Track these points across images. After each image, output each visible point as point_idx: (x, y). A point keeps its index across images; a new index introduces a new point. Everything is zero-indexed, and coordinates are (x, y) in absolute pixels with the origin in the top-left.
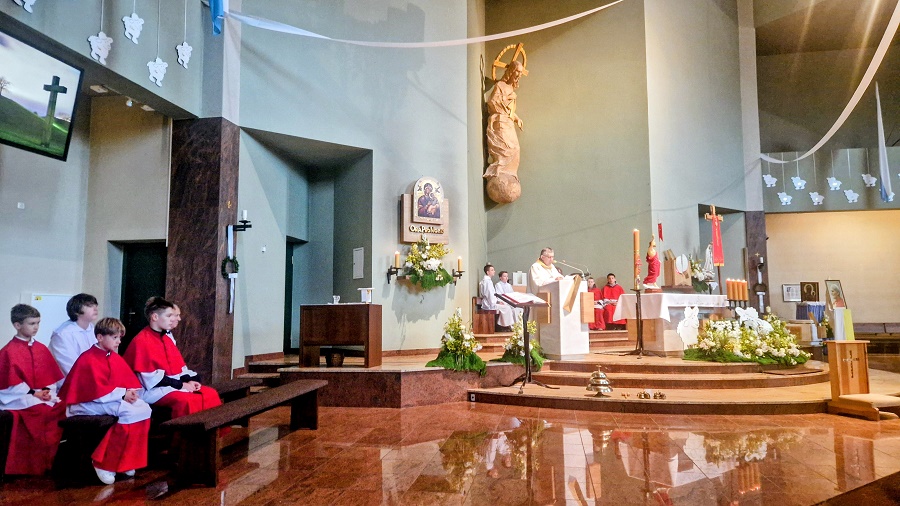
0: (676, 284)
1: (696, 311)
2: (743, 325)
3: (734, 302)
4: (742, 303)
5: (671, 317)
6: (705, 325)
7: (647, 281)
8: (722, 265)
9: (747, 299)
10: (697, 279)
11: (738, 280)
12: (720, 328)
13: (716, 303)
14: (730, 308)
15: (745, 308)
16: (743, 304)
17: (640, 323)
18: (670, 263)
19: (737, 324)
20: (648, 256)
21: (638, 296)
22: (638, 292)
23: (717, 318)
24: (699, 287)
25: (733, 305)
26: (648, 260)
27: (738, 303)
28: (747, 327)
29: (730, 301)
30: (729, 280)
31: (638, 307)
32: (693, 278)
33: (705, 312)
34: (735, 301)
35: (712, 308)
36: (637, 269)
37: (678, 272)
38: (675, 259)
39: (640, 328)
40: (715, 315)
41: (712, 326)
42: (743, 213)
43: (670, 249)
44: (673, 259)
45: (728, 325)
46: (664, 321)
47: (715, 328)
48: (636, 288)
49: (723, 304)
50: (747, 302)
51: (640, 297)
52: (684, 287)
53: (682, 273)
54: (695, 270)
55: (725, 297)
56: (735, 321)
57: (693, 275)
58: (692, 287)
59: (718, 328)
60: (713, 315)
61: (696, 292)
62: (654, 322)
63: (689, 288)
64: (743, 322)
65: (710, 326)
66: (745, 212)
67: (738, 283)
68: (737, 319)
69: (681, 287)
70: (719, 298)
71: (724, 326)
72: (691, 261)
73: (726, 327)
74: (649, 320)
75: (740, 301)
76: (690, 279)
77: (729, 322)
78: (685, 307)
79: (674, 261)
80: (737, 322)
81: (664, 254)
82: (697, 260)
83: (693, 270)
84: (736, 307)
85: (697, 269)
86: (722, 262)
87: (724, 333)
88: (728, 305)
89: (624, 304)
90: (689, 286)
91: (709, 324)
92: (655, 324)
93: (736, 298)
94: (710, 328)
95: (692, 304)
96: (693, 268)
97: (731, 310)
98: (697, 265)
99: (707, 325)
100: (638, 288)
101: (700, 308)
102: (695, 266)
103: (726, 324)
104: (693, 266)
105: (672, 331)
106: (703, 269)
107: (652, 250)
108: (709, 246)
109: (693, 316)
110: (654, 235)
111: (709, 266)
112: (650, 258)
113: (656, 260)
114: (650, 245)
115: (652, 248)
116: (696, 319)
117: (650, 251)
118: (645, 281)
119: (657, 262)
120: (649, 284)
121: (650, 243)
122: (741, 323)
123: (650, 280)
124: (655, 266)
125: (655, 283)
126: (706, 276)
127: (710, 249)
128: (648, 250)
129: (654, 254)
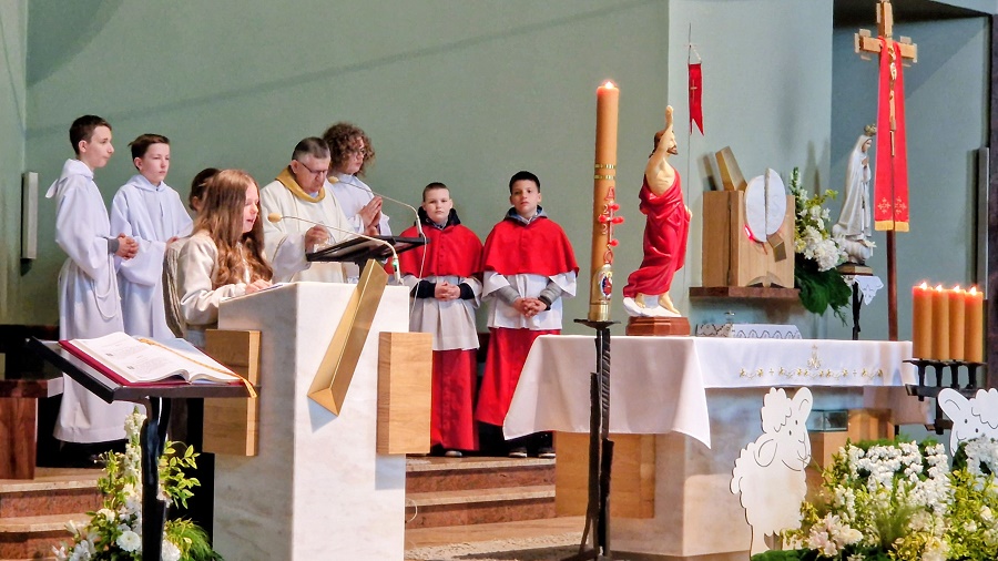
0: (743, 280)
2: (959, 461)
3: (936, 370)
4: (963, 372)
5: (716, 425)
6: (829, 464)
7: (640, 284)
8: (902, 227)
9: (978, 357)
10: (814, 264)
11: (957, 290)
12: (882, 473)
13: (872, 370)
14: (919, 392)
15: (970, 392)
16: (964, 378)
17: (601, 451)
18: (723, 197)
19: (940, 458)
20: (646, 189)
21: (603, 346)
22: (603, 329)
23: (874, 424)
24: (820, 293)
25: (930, 381)
26: (646, 205)
27: (947, 372)
28: (972, 467)
29: (922, 365)
30: (924, 286)
31: (598, 388)
32: (799, 257)
33: (834, 404)
34: (939, 367)
35: (858, 391)
36: (603, 240)
37: (751, 237)
38: (744, 186)
39: (600, 472)
40: (866, 416)
41: (853, 467)
42: (981, 21)
43: (728, 150)
44: (735, 184)
45: (911, 458)
46: (688, 443)
47: (864, 474)
48: (597, 315)
49: (898, 375)
50: (979, 371)
51: (607, 347)
52: (766, 295)
53: (765, 241)
54: (809, 229)
55: (903, 349)
56: (934, 443)
57: (800, 250)
58: (794, 295)
59: (875, 472)
60: (859, 417)
61: (808, 313)
62: (654, 445)
63: (784, 296)
64: (961, 448)
65: (846, 464)
66: (990, 18)
67: (953, 299)
68: (940, 432)
69: (755, 294)
70: (885, 353)
71: (895, 464)
72: (796, 194)
73: (903, 467)
74: (637, 438)
75: (955, 367)
76: (790, 262)
77: (912, 448)
78: (766, 390)
79: (741, 192)
80: (940, 447)
81: (704, 170)
82: (817, 191)
83: (803, 229)
84: (939, 387)
85: (814, 224)
86: (903, 218)
87: (894, 492)
88: (912, 379)
89: (549, 373)
90: (787, 289)
91: (844, 456)
92: (655, 451)
93: (945, 357)
94: (848, 471)
95: (789, 377)
96: (802, 223)
97: (921, 399)
98: (815, 210)
99: (837, 459)
100: (604, 313)
101: (817, 390)
102: (809, 215)
103: (904, 454)
104: (802, 214)
105: (714, 480)
106: (836, 228)
107: (662, 167)
108: (863, 138)
109: (791, 421)
110: (671, 108)
111: (857, 215)
112: (652, 197)
113: (674, 206)
114: (656, 146)
115: (665, 160)
116: (802, 432)
117: (657, 169)
118: (630, 285)
119: (676, 212)
120: (643, 297)
121: (657, 140)
122: (954, 448)
123: (649, 283)
124: (671, 231)
125: (666, 296)
126: (845, 254)
127: (863, 151)
128: (650, 168)
129: (670, 182)
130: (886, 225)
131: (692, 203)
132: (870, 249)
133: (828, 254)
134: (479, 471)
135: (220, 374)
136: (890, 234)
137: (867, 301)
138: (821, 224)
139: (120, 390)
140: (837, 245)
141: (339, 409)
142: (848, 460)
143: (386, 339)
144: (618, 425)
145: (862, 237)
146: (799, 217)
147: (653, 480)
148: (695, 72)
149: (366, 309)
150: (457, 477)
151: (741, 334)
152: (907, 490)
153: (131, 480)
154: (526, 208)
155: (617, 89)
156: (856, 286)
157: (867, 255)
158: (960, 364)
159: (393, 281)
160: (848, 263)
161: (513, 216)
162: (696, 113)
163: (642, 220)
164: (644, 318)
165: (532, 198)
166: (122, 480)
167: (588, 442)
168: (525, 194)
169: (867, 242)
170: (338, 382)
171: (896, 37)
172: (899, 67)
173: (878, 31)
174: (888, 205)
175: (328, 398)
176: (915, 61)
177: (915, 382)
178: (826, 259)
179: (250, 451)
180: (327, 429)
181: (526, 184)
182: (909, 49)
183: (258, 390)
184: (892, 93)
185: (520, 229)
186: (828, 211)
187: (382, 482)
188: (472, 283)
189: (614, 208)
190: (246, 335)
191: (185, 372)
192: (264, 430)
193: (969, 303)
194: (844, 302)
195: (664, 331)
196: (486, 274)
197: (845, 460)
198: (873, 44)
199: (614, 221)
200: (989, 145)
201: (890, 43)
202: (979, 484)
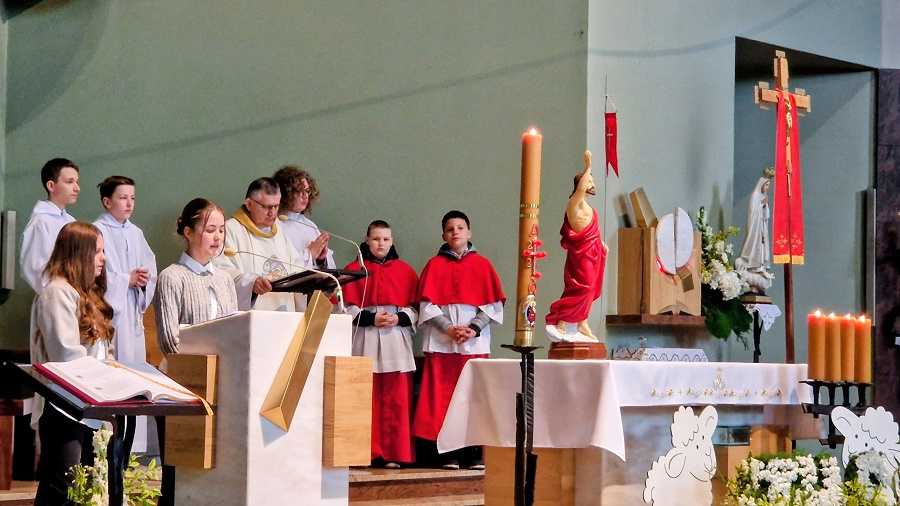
0: (655, 309)
1: (711, 419)
2: (850, 472)
3: (829, 390)
4: (854, 392)
5: (630, 440)
6: (733, 475)
7: (562, 312)
8: (798, 260)
9: (867, 378)
10: (719, 293)
11: (848, 317)
12: (781, 484)
13: (772, 390)
14: (814, 410)
15: (859, 410)
16: (854, 398)
17: (526, 462)
18: (636, 233)
19: (834, 470)
20: (567, 226)
21: (527, 368)
22: (527, 354)
23: (773, 439)
24: (724, 319)
25: (823, 400)
26: (567, 241)
27: (839, 391)
28: (863, 478)
29: (816, 385)
30: (818, 314)
31: (523, 407)
32: (705, 288)
33: (737, 421)
34: (832, 387)
35: (759, 409)
36: (528, 272)
37: (662, 270)
38: (655, 223)
39: (525, 483)
40: (767, 431)
41: (755, 479)
42: (869, 74)
43: (641, 191)
44: (648, 223)
45: (807, 470)
46: (604, 457)
47: (765, 485)
48: (522, 341)
49: (794, 395)
50: (868, 391)
51: (531, 370)
52: (676, 322)
53: (674, 273)
54: (715, 262)
55: (800, 371)
56: (828, 456)
57: (706, 281)
58: (701, 322)
59: (774, 482)
60: (759, 432)
61: (713, 339)
62: (574, 459)
63: (691, 322)
64: (852, 461)
65: (749, 476)
66: (876, 72)
67: (844, 325)
68: (833, 446)
69: (666, 321)
70: (783, 375)
71: (793, 476)
72: (703, 230)
73: (800, 478)
74: (557, 452)
75: (846, 387)
76: (697, 292)
77: (808, 461)
78: (675, 408)
79: (653, 229)
80: (833, 460)
81: (620, 209)
82: (721, 227)
83: (708, 262)
84: (832, 405)
85: (719, 258)
86: (799, 253)
87: (792, 501)
88: (808, 398)
89: (478, 393)
90: (694, 317)
91: (746, 468)
92: (574, 464)
93: (837, 378)
94: (750, 481)
95: (696, 396)
96: (708, 257)
97: (816, 416)
98: (720, 245)
99: (740, 471)
100: (529, 338)
101: (722, 409)
102: (714, 249)
103: (800, 466)
104: (709, 248)
105: (628, 490)
106: (739, 261)
107: (581, 207)
108: (763, 180)
109: (698, 437)
110: (589, 152)
111: (757, 250)
112: (572, 233)
113: (592, 242)
114: (576, 188)
115: (583, 199)
116: (708, 447)
117: (577, 208)
118: (552, 313)
119: (594, 247)
120: (564, 324)
121: (577, 181)
122: (846, 461)
123: (570, 312)
124: (590, 264)
125: (585, 323)
126: (747, 285)
127: (763, 192)
128: (570, 207)
129: (588, 220)
130: (784, 259)
131: (609, 238)
132: (768, 280)
133: (731, 284)
134: (415, 482)
135: (182, 394)
136: (787, 267)
137: (767, 327)
138: (725, 258)
139: (88, 409)
140: (739, 276)
141: (288, 426)
142: (750, 472)
143: (330, 363)
144: (541, 440)
145: (762, 269)
146: (705, 251)
147: (573, 490)
148: (611, 120)
149: (313, 336)
150: (396, 487)
151: (653, 358)
152: (804, 499)
153: (99, 491)
154: (458, 243)
155: (540, 136)
156: (756, 313)
157: (767, 285)
158: (851, 384)
159: (337, 311)
160: (749, 293)
161: (446, 251)
162: (611, 157)
163: (562, 254)
164: (565, 344)
165: (463, 235)
166: (90, 491)
167: (513, 455)
168: (456, 230)
169: (767, 274)
170: (287, 401)
171: (791, 89)
172: (795, 117)
173: (775, 83)
174: (785, 241)
175: (278, 416)
176: (809, 111)
177: (811, 401)
178: (729, 289)
179: (207, 464)
180: (277, 444)
181: (457, 222)
182: (804, 100)
183: (215, 408)
184: (788, 139)
185: (452, 262)
186: (731, 246)
187: (327, 492)
188: (408, 311)
189: (538, 244)
190: (203, 359)
191: (148, 393)
192: (220, 444)
193: (859, 329)
194: (746, 328)
195: (583, 355)
196: (422, 304)
197: (747, 472)
198: (770, 95)
199: (538, 256)
200: (875, 187)
201: (786, 95)
202: (869, 494)
